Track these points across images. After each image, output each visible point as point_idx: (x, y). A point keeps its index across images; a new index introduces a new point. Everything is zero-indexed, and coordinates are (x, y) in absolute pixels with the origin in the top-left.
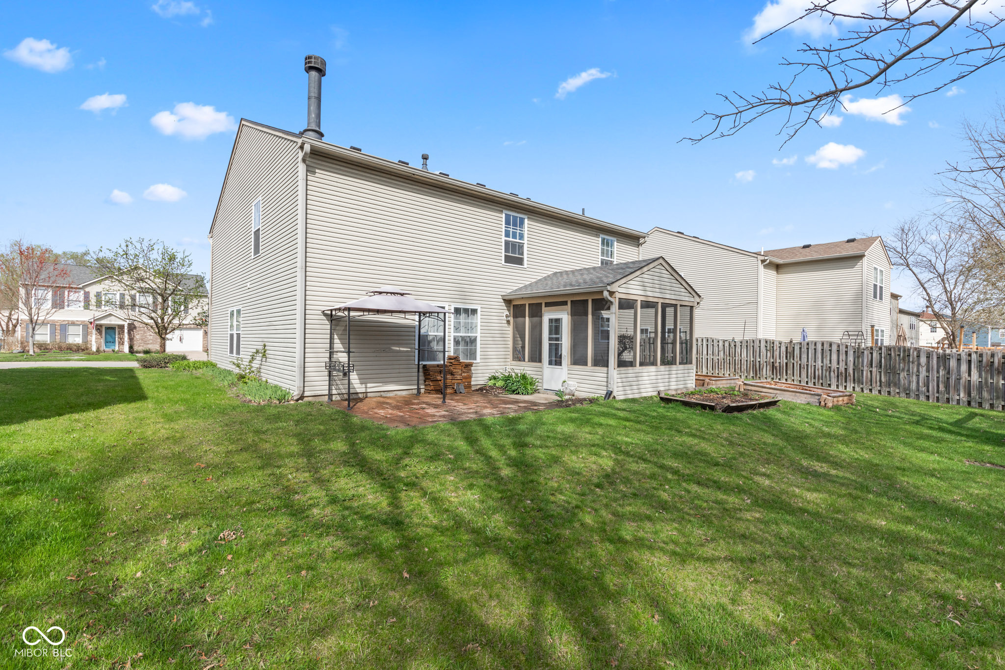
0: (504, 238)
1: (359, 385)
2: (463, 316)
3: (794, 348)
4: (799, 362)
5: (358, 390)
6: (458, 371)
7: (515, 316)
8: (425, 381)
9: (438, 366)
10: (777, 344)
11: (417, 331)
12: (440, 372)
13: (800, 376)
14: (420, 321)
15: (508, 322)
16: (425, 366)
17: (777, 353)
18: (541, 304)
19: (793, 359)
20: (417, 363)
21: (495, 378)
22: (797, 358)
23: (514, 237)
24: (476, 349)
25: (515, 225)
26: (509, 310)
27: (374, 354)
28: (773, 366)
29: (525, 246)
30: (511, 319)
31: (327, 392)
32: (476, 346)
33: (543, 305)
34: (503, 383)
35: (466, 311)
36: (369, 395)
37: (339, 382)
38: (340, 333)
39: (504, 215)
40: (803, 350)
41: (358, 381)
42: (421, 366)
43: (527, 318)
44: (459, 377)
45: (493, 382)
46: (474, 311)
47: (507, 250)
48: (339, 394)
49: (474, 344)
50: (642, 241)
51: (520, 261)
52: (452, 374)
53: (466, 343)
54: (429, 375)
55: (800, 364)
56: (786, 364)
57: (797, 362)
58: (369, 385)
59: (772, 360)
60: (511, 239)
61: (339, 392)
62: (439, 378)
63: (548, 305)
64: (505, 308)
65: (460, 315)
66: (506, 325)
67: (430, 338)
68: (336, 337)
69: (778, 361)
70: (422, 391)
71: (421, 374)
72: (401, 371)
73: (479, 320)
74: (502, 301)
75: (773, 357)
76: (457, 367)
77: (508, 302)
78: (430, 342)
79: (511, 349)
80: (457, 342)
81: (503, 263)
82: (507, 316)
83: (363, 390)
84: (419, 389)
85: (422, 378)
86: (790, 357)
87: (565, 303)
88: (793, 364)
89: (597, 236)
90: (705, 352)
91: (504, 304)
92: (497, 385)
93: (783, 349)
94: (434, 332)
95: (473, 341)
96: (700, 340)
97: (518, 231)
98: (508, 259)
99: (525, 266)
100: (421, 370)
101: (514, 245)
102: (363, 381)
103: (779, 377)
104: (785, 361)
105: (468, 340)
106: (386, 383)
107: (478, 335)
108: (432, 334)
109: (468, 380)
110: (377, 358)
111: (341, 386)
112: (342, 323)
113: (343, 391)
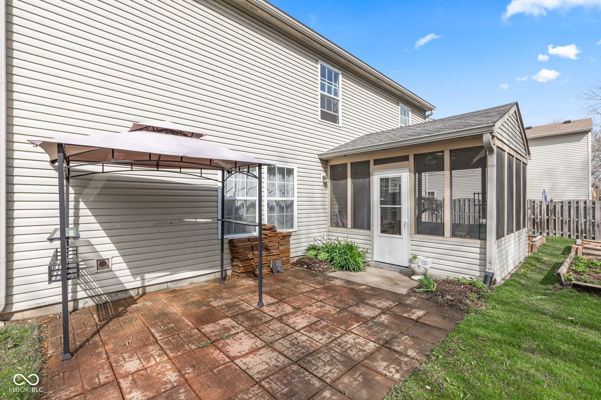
0: (320, 92)
1: (130, 278)
2: (278, 176)
3: (555, 206)
4: (561, 218)
5: (128, 286)
6: (273, 244)
7: (333, 178)
8: (232, 261)
9: (249, 240)
10: (537, 203)
11: (220, 196)
12: (252, 248)
13: (562, 230)
14: (223, 181)
15: (325, 184)
16: (231, 241)
17: (537, 211)
18: (368, 162)
19: (555, 216)
20: (220, 237)
21: (313, 248)
22: (558, 215)
23: (329, 92)
24: (292, 216)
25: (330, 79)
26: (326, 172)
27: (156, 229)
28: (534, 221)
29: (340, 104)
30: (328, 181)
31: (59, 299)
32: (292, 211)
33: (372, 163)
34: (327, 255)
35: (281, 171)
36: (148, 290)
37: (90, 278)
38: (91, 199)
39: (319, 66)
40: (564, 208)
41: (126, 272)
42: (225, 241)
43: (349, 180)
44: (275, 252)
45: (313, 253)
46: (290, 172)
47: (322, 106)
48: (91, 297)
49: (289, 210)
50: (427, 113)
51: (334, 119)
52: (267, 249)
53: (282, 209)
54: (237, 252)
55: (562, 221)
56: (548, 220)
57: (558, 218)
58: (147, 276)
59: (533, 217)
60: (326, 93)
61: (91, 293)
62: (250, 256)
63: (377, 162)
64: (322, 169)
65: (274, 175)
66: (323, 188)
67: (238, 204)
68: (82, 205)
69: (539, 217)
70: (229, 273)
71: (227, 251)
72: (198, 249)
73: (296, 182)
74: (318, 160)
75: (534, 214)
76: (273, 239)
77: (325, 162)
78: (237, 209)
79: (329, 214)
80: (271, 209)
81: (320, 119)
82: (324, 178)
83: (138, 284)
84: (223, 271)
85: (227, 256)
86: (551, 214)
87: (406, 158)
88: (555, 220)
89: (397, 104)
90: (467, 210)
91: (320, 164)
92: (319, 257)
93: (544, 207)
94: (243, 196)
95: (290, 205)
96: (462, 201)
97: (333, 87)
98: (325, 116)
99: (341, 125)
100: (226, 246)
101: (330, 99)
102: (137, 270)
103: (540, 231)
104: (546, 217)
105: (283, 204)
106: (174, 270)
107: (295, 199)
108: (241, 197)
109: (286, 254)
110: (158, 236)
111: (95, 284)
112: (93, 184)
113: (100, 291)
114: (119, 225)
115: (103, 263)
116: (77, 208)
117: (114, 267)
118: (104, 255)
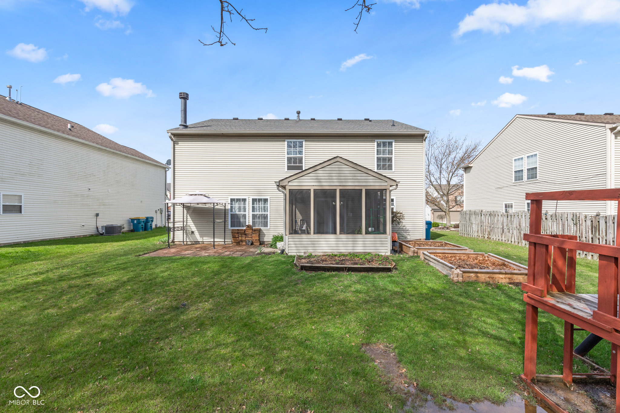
0: (286, 156)
1: (199, 238)
2: (258, 203)
5: (199, 240)
6: (249, 233)
11: (230, 212)
12: (238, 233)
20: (230, 228)
23: (295, 154)
24: (267, 221)
27: (207, 223)
29: (304, 158)
32: (267, 219)
35: (260, 200)
37: (190, 236)
39: (286, 142)
41: (199, 236)
44: (250, 236)
46: (266, 200)
47: (289, 163)
51: (300, 168)
58: (204, 238)
60: (292, 156)
61: (190, 240)
62: (237, 236)
65: (256, 202)
67: (238, 215)
68: (188, 215)
73: (269, 205)
76: (249, 231)
78: (238, 217)
80: (254, 216)
81: (287, 171)
83: (201, 240)
94: (242, 212)
97: (298, 150)
98: (290, 168)
101: (295, 159)
102: (202, 236)
105: (262, 216)
107: (269, 213)
108: (239, 213)
109: (256, 238)
111: (191, 238)
112: (191, 209)
113: (192, 240)
114: (196, 221)
115: (193, 232)
116: (187, 216)
117: (195, 234)
118: (193, 230)
